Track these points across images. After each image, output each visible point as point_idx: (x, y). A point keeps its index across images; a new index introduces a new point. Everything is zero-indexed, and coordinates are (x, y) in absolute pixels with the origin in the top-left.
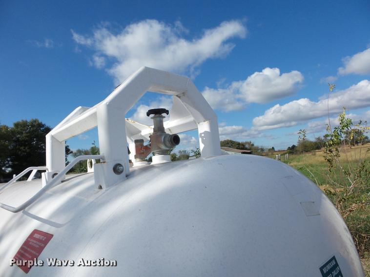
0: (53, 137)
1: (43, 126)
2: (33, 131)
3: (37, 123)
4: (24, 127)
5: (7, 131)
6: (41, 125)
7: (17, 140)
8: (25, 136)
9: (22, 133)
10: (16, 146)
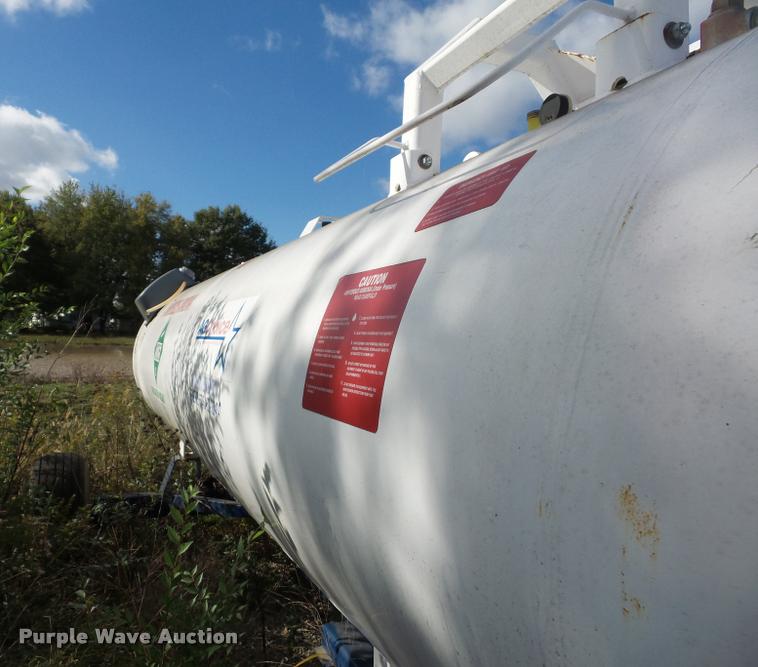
0: (424, 77)
1: (248, 221)
2: (229, 231)
3: (237, 215)
4: (214, 221)
5: (183, 229)
6: (243, 219)
7: (199, 248)
8: (214, 242)
9: (208, 235)
10: (197, 260)
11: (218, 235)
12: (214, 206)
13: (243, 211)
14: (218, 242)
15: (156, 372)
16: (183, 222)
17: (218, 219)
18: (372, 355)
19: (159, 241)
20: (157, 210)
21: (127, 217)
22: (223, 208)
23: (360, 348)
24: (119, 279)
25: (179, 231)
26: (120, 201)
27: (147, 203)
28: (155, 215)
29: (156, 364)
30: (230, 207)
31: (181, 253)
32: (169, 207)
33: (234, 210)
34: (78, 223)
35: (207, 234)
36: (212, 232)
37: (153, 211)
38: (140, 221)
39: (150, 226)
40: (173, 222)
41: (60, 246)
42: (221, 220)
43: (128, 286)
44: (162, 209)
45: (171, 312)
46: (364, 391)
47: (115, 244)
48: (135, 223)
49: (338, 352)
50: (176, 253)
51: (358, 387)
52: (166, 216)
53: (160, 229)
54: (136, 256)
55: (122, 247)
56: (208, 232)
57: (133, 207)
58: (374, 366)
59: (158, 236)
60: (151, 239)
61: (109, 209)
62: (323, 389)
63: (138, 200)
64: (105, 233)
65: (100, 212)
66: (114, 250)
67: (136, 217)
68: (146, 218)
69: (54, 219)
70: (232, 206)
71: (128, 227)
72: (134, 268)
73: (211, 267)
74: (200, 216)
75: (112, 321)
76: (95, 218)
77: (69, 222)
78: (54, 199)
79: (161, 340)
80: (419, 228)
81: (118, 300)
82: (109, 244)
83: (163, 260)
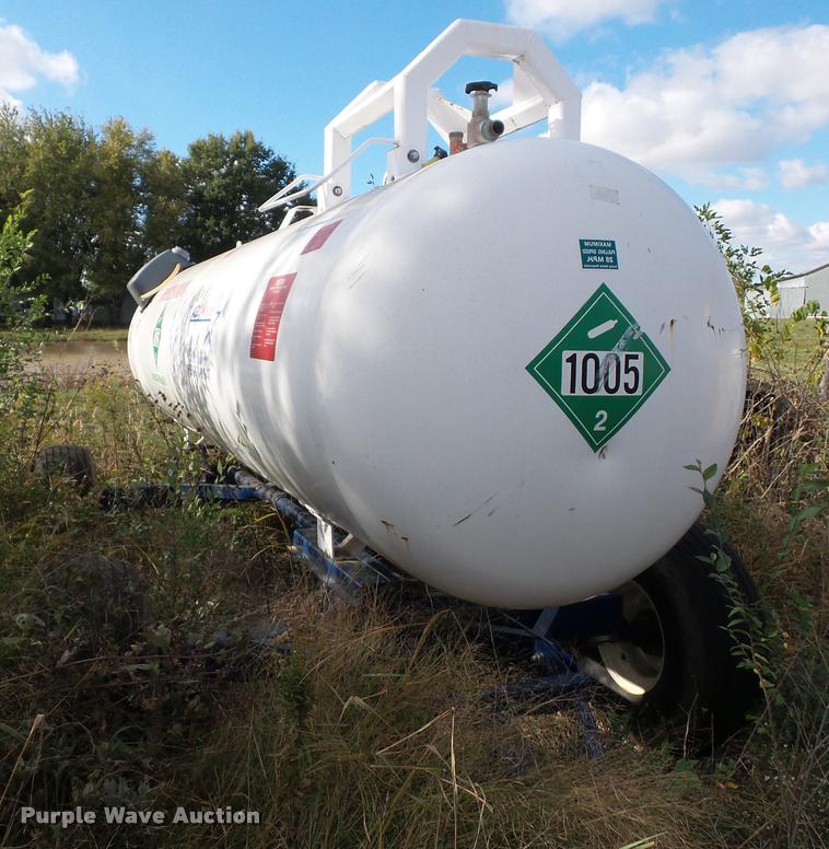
1: (266, 154)
2: (240, 170)
3: (250, 145)
4: (217, 156)
5: (174, 170)
6: (259, 152)
7: (198, 198)
8: (219, 187)
9: (210, 177)
10: (196, 215)
11: (224, 176)
12: (216, 134)
13: (257, 139)
14: (226, 187)
15: (156, 357)
16: (174, 160)
17: (223, 152)
18: (274, 323)
19: (139, 189)
20: (135, 143)
21: (92, 157)
22: (229, 136)
23: (271, 320)
24: (87, 248)
25: (168, 173)
26: (80, 132)
27: (119, 133)
28: (133, 151)
29: (156, 350)
30: (239, 133)
31: (173, 205)
32: (150, 138)
33: (246, 138)
34: (23, 167)
35: (208, 177)
36: (215, 173)
37: (129, 145)
38: (112, 162)
39: (126, 167)
40: (159, 161)
42: (227, 153)
43: (100, 255)
44: (142, 142)
45: (167, 297)
47: (77, 196)
48: (105, 164)
49: (263, 323)
50: (167, 206)
51: (268, 340)
52: (148, 152)
53: (140, 171)
54: (110, 213)
55: (86, 201)
56: (210, 173)
57: (98, 139)
59: (137, 182)
60: (128, 188)
61: (65, 146)
63: (106, 129)
64: (62, 180)
65: (53, 149)
66: (76, 206)
67: (106, 156)
68: (120, 157)
70: (243, 132)
71: (96, 171)
72: (108, 230)
73: (217, 224)
74: (196, 150)
76: (47, 160)
77: (11, 166)
79: (159, 326)
80: (303, 253)
81: (88, 277)
82: (69, 197)
83: (148, 217)
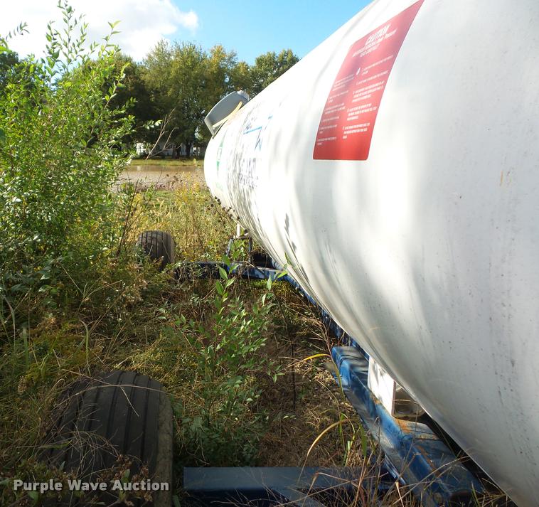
11: (274, 76)
12: (272, 52)
13: (294, 54)
16: (247, 67)
17: (274, 62)
18: (369, 96)
19: (228, 84)
20: (227, 58)
21: (204, 66)
22: (278, 53)
23: (360, 95)
24: (199, 117)
25: (243, 74)
26: (199, 54)
27: (219, 53)
28: (225, 63)
29: (218, 163)
30: (284, 51)
32: (235, 55)
33: (288, 54)
34: (169, 73)
35: (266, 76)
37: (223, 59)
38: (214, 69)
39: (221, 72)
40: (239, 68)
41: (157, 92)
42: (276, 63)
44: (231, 57)
45: (229, 124)
46: (360, 128)
47: (195, 88)
48: (210, 70)
49: (343, 104)
51: (355, 127)
52: (233, 63)
53: (229, 74)
55: (200, 90)
57: (208, 57)
58: (370, 105)
59: (227, 80)
60: (222, 83)
61: (191, 61)
62: (329, 139)
63: (212, 51)
64: (188, 80)
65: (184, 63)
66: (194, 94)
67: (211, 65)
68: (218, 66)
69: (152, 71)
70: (286, 50)
71: (205, 74)
74: (260, 61)
75: (195, 149)
76: (181, 69)
77: (163, 73)
78: (152, 55)
79: (221, 145)
82: (191, 88)
